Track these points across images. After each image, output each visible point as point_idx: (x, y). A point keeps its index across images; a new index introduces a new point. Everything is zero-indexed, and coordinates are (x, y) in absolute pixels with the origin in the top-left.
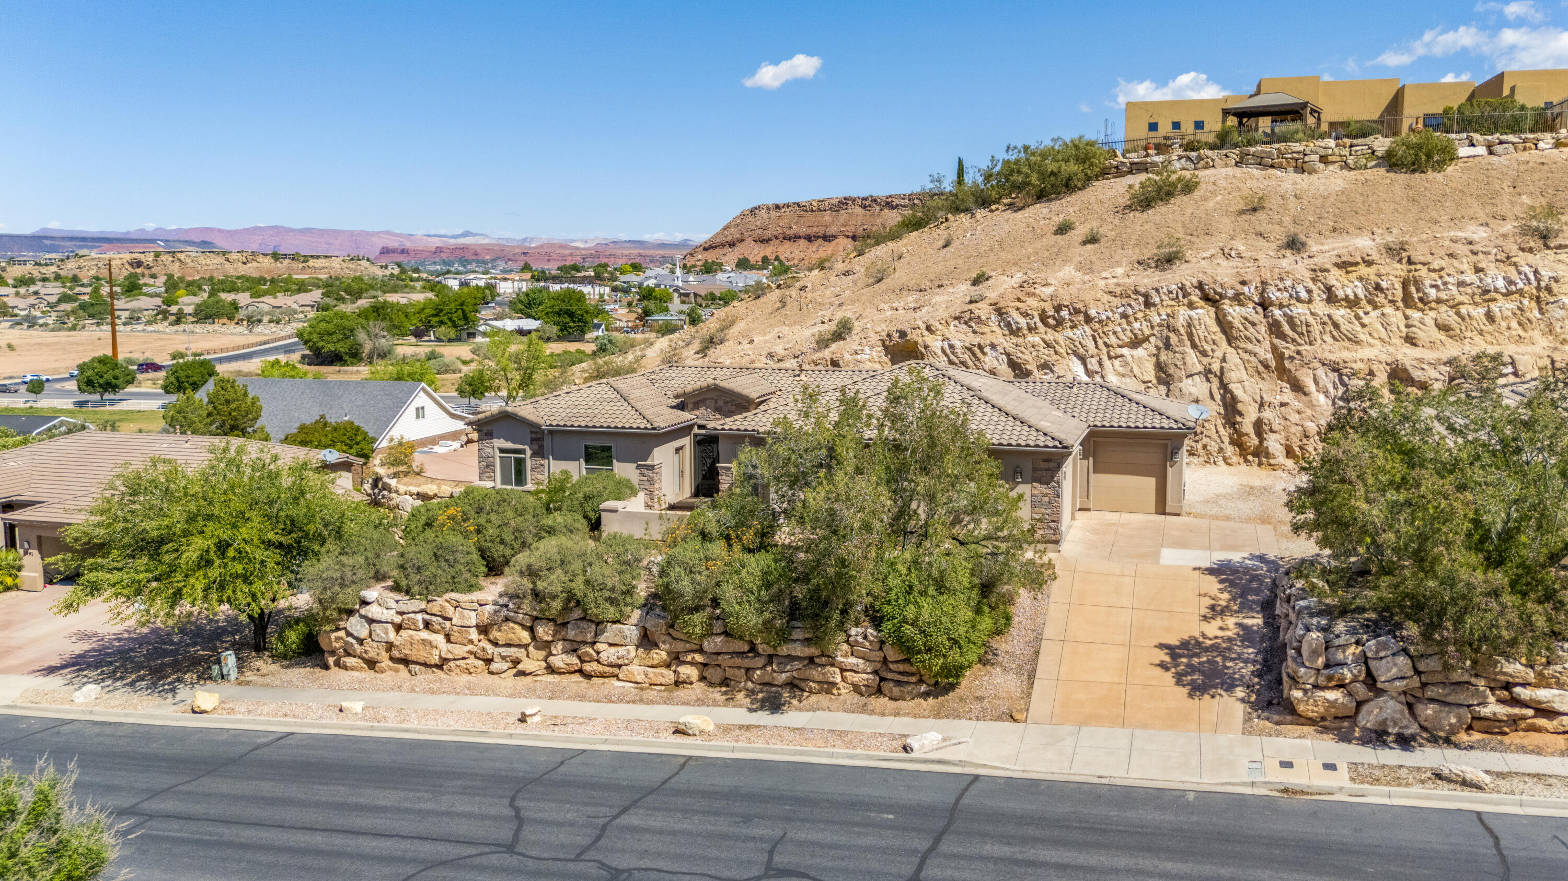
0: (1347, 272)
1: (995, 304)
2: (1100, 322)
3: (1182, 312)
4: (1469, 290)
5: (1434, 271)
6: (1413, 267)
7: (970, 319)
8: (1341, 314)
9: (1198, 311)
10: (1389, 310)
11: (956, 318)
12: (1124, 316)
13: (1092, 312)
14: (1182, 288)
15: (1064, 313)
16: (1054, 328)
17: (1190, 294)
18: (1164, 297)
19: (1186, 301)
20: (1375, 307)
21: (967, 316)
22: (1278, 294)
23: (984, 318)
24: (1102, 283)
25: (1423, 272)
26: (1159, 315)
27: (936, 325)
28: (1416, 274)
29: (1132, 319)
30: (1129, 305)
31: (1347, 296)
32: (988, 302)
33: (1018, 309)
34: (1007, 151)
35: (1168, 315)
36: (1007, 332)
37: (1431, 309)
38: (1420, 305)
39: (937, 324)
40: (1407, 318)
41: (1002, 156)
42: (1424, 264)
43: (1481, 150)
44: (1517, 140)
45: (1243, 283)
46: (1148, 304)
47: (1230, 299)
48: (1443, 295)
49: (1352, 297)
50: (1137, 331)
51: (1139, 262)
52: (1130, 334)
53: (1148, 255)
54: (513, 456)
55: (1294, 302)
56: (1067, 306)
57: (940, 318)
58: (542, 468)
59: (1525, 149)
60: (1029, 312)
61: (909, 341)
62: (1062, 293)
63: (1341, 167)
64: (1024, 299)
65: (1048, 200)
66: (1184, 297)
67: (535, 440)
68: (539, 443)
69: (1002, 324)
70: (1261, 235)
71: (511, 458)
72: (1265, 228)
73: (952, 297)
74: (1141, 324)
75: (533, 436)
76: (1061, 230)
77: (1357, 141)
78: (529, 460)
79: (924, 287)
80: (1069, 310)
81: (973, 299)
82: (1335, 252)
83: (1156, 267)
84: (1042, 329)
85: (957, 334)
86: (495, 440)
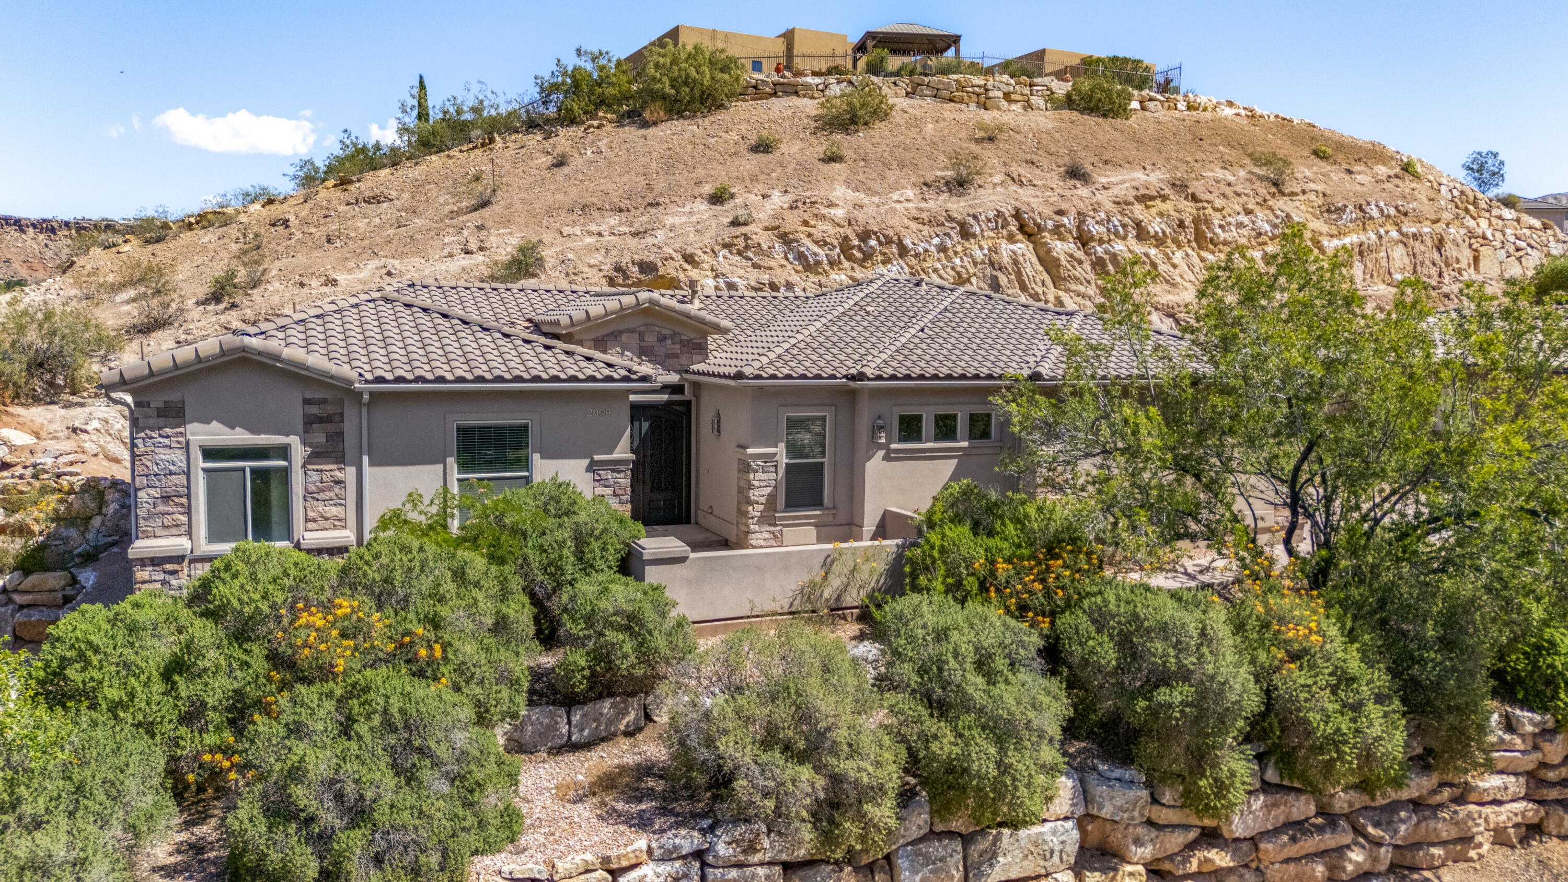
0: (1147, 207)
1: (774, 229)
2: (917, 255)
3: (1004, 246)
4: (1245, 232)
5: (1217, 210)
6: (1200, 205)
7: (747, 247)
8: (1153, 252)
9: (1019, 245)
10: (1190, 251)
11: (726, 246)
12: (942, 249)
13: (908, 242)
14: (999, 214)
15: (873, 243)
16: (862, 263)
17: (1008, 224)
18: (984, 226)
19: (1005, 232)
20: (1179, 247)
21: (741, 243)
22: (1096, 227)
23: (765, 247)
24: (898, 207)
25: (1209, 211)
26: (981, 248)
27: (699, 255)
29: (951, 253)
30: (947, 235)
31: (1156, 233)
32: (761, 226)
33: (810, 235)
34: (578, 55)
35: (989, 249)
36: (800, 268)
37: (1221, 251)
38: (1211, 246)
39: (700, 253)
40: (1203, 260)
42: (1208, 202)
43: (1138, 105)
44: (1161, 98)
45: (1060, 213)
46: (966, 234)
47: (1050, 231)
48: (1227, 236)
49: (1161, 234)
50: (959, 269)
51: (926, 184)
52: (953, 273)
53: (930, 178)
54: (248, 464)
55: (1112, 237)
56: (875, 233)
57: (699, 245)
58: (337, 489)
59: (1169, 108)
60: (828, 240)
61: (663, 277)
62: (860, 216)
63: (1025, 108)
64: (813, 222)
65: (682, 117)
66: (1003, 227)
67: (320, 420)
68: (330, 427)
69: (791, 257)
70: (1033, 163)
71: (243, 470)
72: (1028, 157)
73: (694, 219)
74: (962, 260)
75: (314, 410)
76: (763, 147)
77: (1036, 80)
78: (300, 472)
79: (623, 206)
80: (878, 239)
81: (742, 220)
82: (1128, 185)
83: (950, 191)
84: (846, 264)
85: (733, 269)
86: (192, 427)
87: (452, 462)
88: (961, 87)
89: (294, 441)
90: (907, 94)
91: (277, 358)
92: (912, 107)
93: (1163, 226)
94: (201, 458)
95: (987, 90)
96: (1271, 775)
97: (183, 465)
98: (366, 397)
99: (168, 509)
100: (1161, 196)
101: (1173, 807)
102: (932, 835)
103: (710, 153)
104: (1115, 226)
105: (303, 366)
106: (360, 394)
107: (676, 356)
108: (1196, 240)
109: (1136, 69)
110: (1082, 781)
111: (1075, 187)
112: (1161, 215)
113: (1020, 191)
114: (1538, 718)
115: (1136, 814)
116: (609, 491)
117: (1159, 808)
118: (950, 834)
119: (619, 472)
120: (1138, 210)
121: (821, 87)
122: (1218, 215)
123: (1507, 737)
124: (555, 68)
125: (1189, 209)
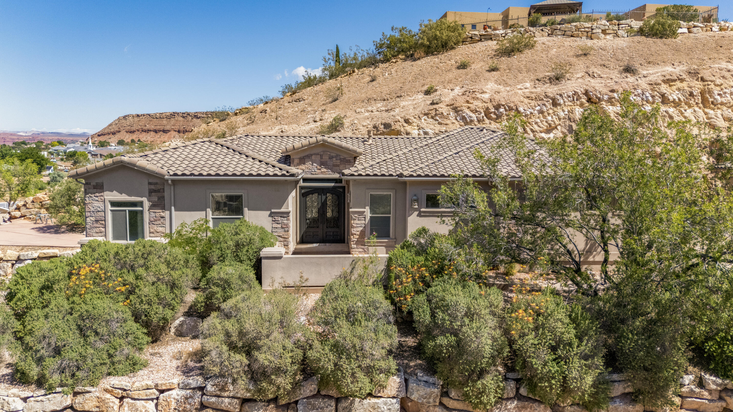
0: (670, 86)
1: (451, 105)
2: (526, 116)
3: (577, 109)
5: (718, 85)
6: (706, 83)
7: (436, 115)
8: (671, 110)
10: (697, 109)
11: (426, 114)
12: (541, 112)
13: (521, 109)
14: (576, 93)
15: (502, 110)
16: (495, 120)
17: (581, 98)
18: (565, 100)
19: (578, 103)
20: (690, 107)
21: (433, 113)
22: (635, 98)
23: (445, 114)
24: (520, 92)
25: (712, 86)
26: (563, 111)
27: (412, 119)
28: (710, 87)
29: (546, 114)
30: (544, 105)
31: (674, 100)
32: (445, 104)
33: (469, 108)
34: (392, 30)
35: (569, 112)
36: (463, 124)
37: (718, 108)
38: (712, 106)
39: (412, 118)
40: (706, 114)
41: (389, 33)
42: (712, 81)
43: (685, 30)
44: (702, 26)
45: (613, 91)
46: (555, 104)
47: (605, 101)
48: (723, 100)
49: (677, 100)
50: (550, 122)
51: (538, 80)
52: (546, 124)
53: (541, 76)
54: (127, 209)
55: (645, 103)
56: (503, 105)
57: (414, 114)
58: (162, 220)
59: (707, 31)
60: (478, 109)
61: (393, 130)
62: (497, 97)
63: (614, 36)
64: (471, 101)
65: (433, 55)
66: (577, 100)
67: (155, 191)
68: (159, 194)
69: (458, 118)
70: (604, 66)
71: (125, 211)
72: (603, 63)
73: (415, 102)
74: (552, 117)
75: (152, 187)
76: (463, 66)
77: (621, 22)
78: (147, 212)
79: (385, 98)
80: (505, 108)
81: (435, 102)
82: (659, 74)
83: (551, 82)
84: (487, 121)
85: (428, 125)
86: (106, 193)
87: (209, 211)
88: (578, 29)
89: (145, 200)
90: (549, 35)
91: (134, 165)
92: (549, 41)
93: (680, 96)
94: (110, 206)
95: (592, 29)
96: (523, 391)
97: (103, 208)
98: (170, 182)
99: (98, 225)
100: (679, 80)
101: (458, 400)
102: (318, 395)
103: (438, 70)
104: (646, 97)
105: (144, 168)
106: (167, 180)
107: (338, 166)
108: (702, 103)
109: (688, 11)
110: (406, 381)
111: (627, 77)
112: (679, 89)
113: (592, 81)
114: (719, 381)
115: (431, 400)
116: (279, 226)
117: (448, 399)
118: (330, 397)
119: (284, 217)
120: (664, 88)
121: (503, 35)
122: (718, 88)
123: (697, 390)
124: (381, 37)
125: (697, 86)
